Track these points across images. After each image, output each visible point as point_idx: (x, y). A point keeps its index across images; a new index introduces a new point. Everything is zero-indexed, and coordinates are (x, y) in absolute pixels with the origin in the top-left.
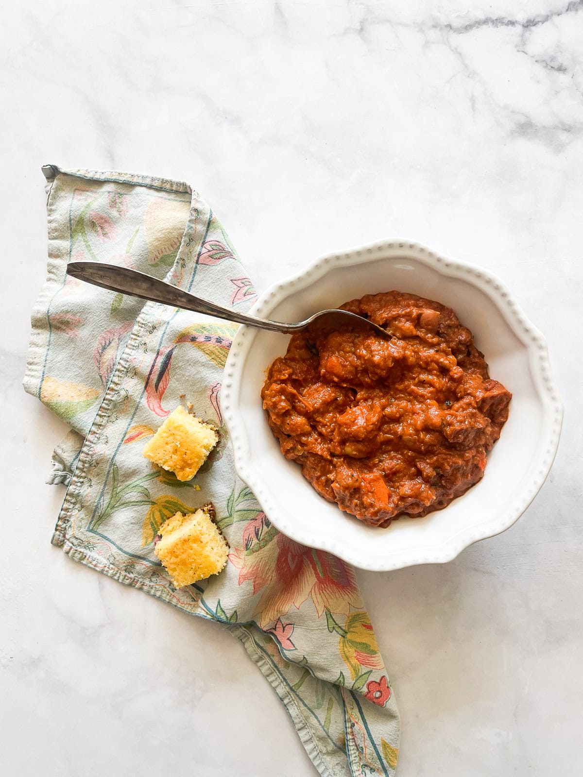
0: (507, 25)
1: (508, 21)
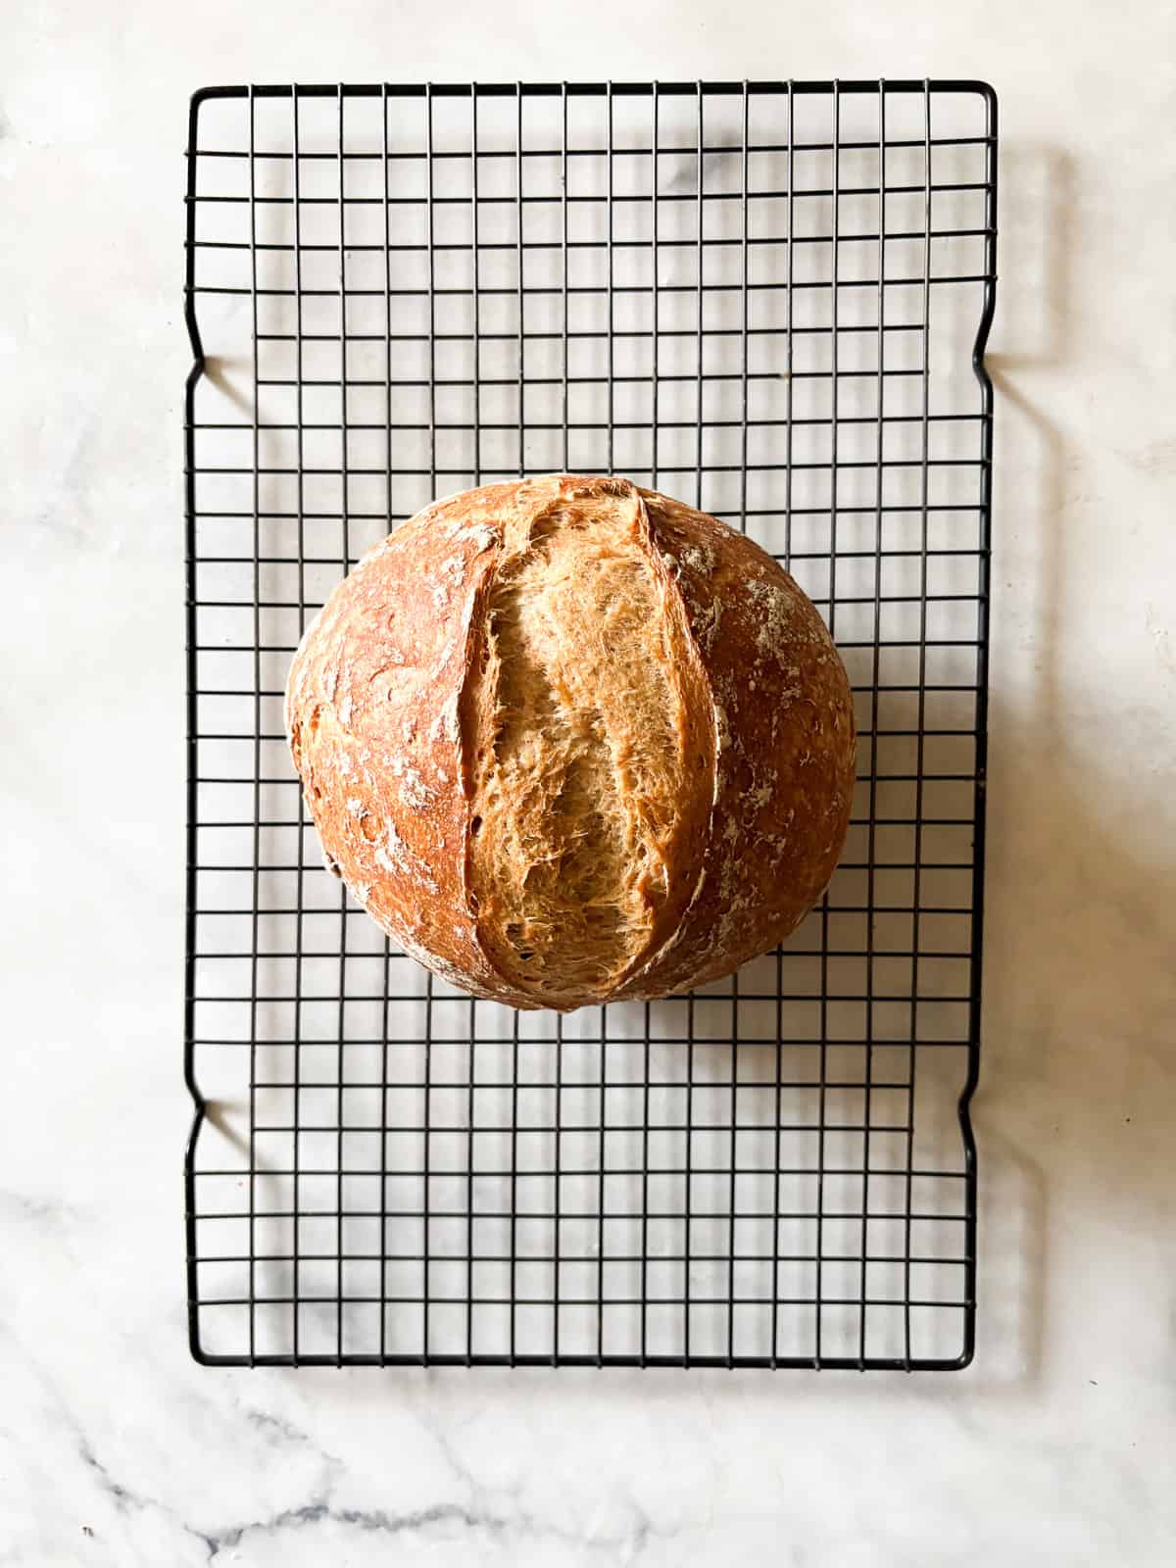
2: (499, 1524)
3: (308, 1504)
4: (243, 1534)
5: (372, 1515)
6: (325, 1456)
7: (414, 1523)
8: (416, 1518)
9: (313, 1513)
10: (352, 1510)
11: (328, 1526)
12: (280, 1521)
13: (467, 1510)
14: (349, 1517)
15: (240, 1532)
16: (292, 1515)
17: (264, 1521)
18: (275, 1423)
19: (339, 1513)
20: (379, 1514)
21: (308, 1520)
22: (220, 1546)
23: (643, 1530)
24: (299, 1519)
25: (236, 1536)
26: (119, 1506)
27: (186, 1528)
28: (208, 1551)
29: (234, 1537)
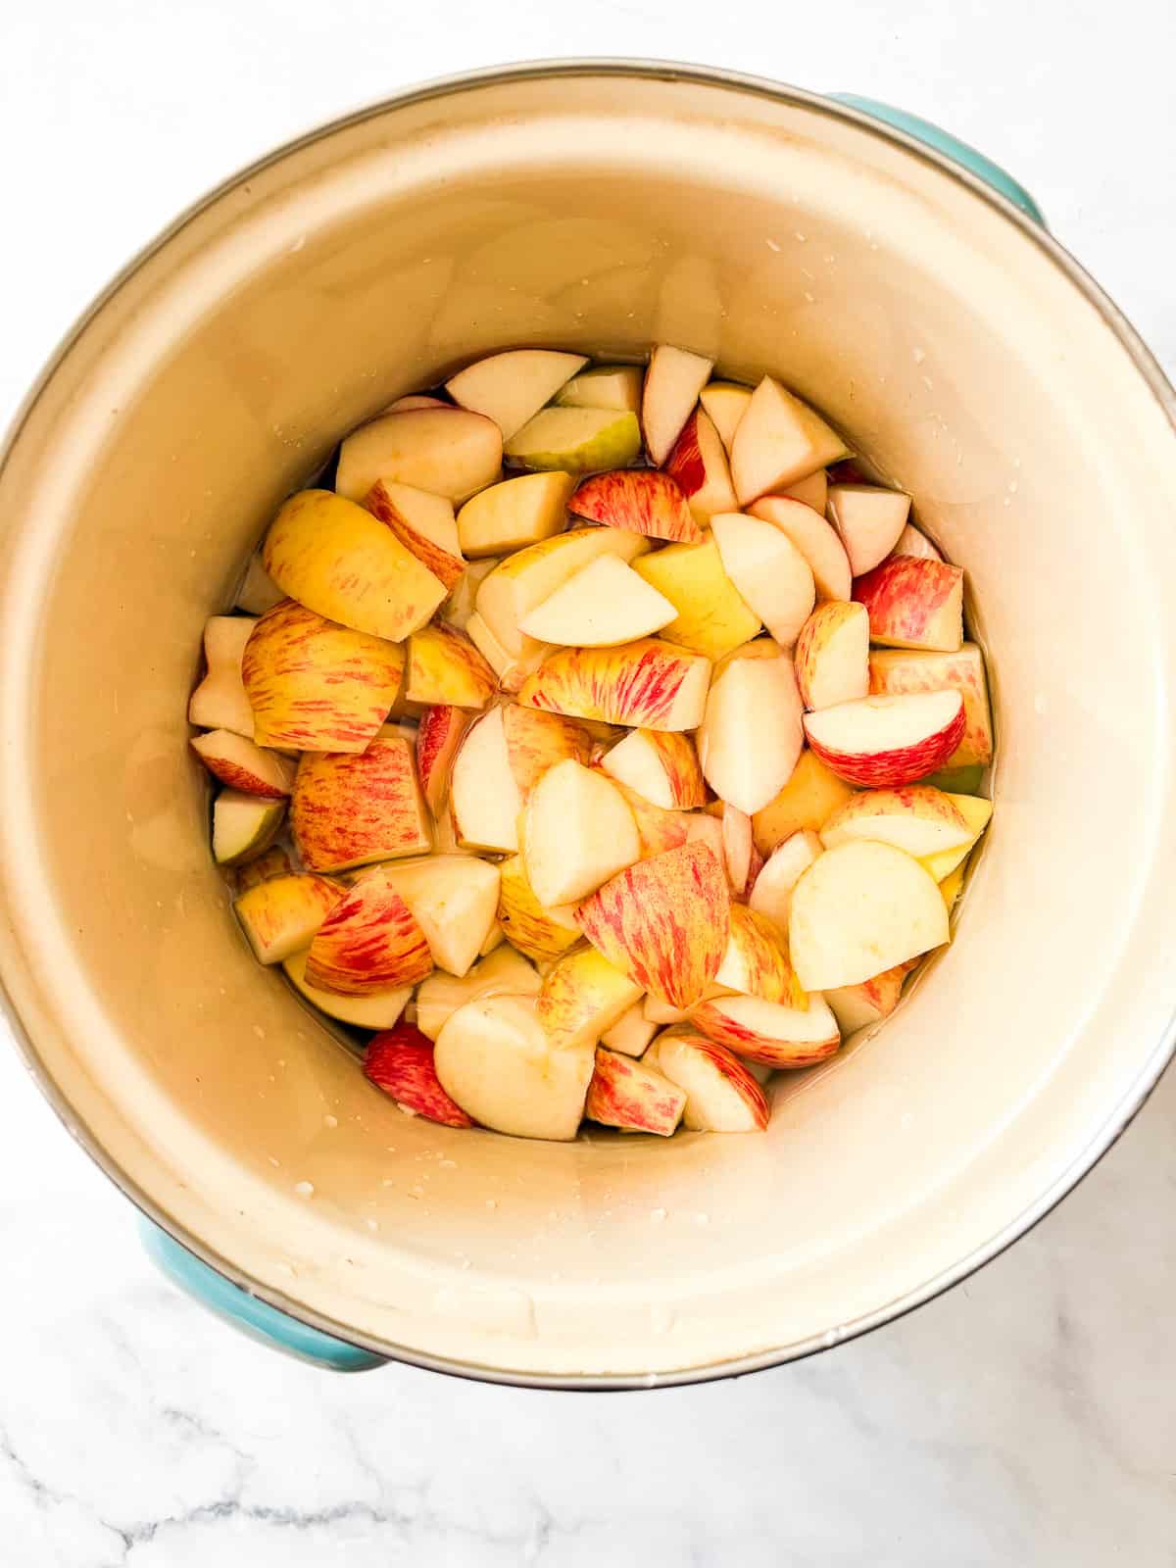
2: (406, 1520)
3: (219, 1498)
4: (156, 1529)
5: (283, 1512)
6: (237, 1452)
7: (321, 1519)
8: (325, 1516)
9: (225, 1508)
10: (262, 1506)
11: (239, 1522)
12: (193, 1516)
13: (374, 1508)
14: (260, 1513)
15: (155, 1526)
16: (205, 1510)
17: (178, 1516)
18: (190, 1420)
19: (251, 1510)
20: (289, 1510)
21: (221, 1517)
22: (134, 1541)
23: (545, 1529)
24: (212, 1514)
25: (150, 1531)
26: (38, 1500)
27: (103, 1523)
28: (124, 1543)
29: (147, 1532)
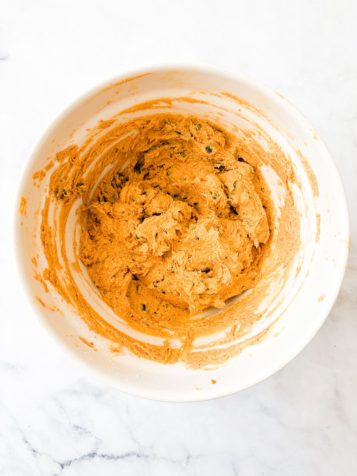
0: (106, 455)
1: (105, 457)
2: (147, 457)
3: (91, 452)
4: (71, 463)
5: (110, 456)
6: (96, 438)
8: (123, 456)
9: (92, 455)
10: (104, 454)
11: (97, 459)
12: (83, 458)
13: (137, 453)
16: (86, 456)
17: (78, 458)
18: (82, 429)
19: (101, 455)
21: (91, 458)
22: (64, 466)
23: (189, 457)
26: (34, 455)
27: (54, 461)
28: (61, 467)
